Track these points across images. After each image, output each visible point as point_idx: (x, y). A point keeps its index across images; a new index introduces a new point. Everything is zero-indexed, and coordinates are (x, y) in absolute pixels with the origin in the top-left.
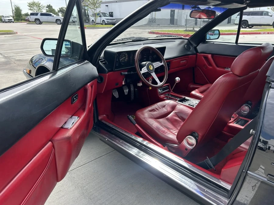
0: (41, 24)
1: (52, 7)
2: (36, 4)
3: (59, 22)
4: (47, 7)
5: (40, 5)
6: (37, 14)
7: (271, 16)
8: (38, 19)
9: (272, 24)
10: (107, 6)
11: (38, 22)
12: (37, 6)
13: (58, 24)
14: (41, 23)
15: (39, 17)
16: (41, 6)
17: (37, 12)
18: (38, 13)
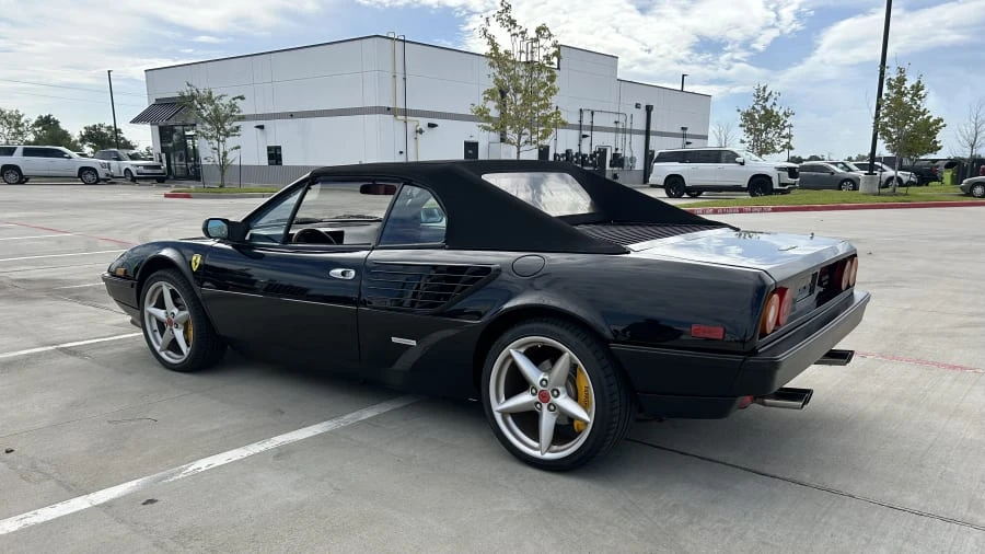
0: (23, 183)
1: (57, 122)
2: (5, 118)
3: (89, 177)
4: (37, 124)
5: (22, 120)
6: (10, 151)
7: (742, 164)
8: (15, 168)
9: (746, 186)
10: (261, 127)
11: (12, 176)
12: (9, 123)
13: (86, 184)
14: (22, 180)
15: (17, 159)
16: (23, 125)
17: (7, 143)
18: (15, 148)
